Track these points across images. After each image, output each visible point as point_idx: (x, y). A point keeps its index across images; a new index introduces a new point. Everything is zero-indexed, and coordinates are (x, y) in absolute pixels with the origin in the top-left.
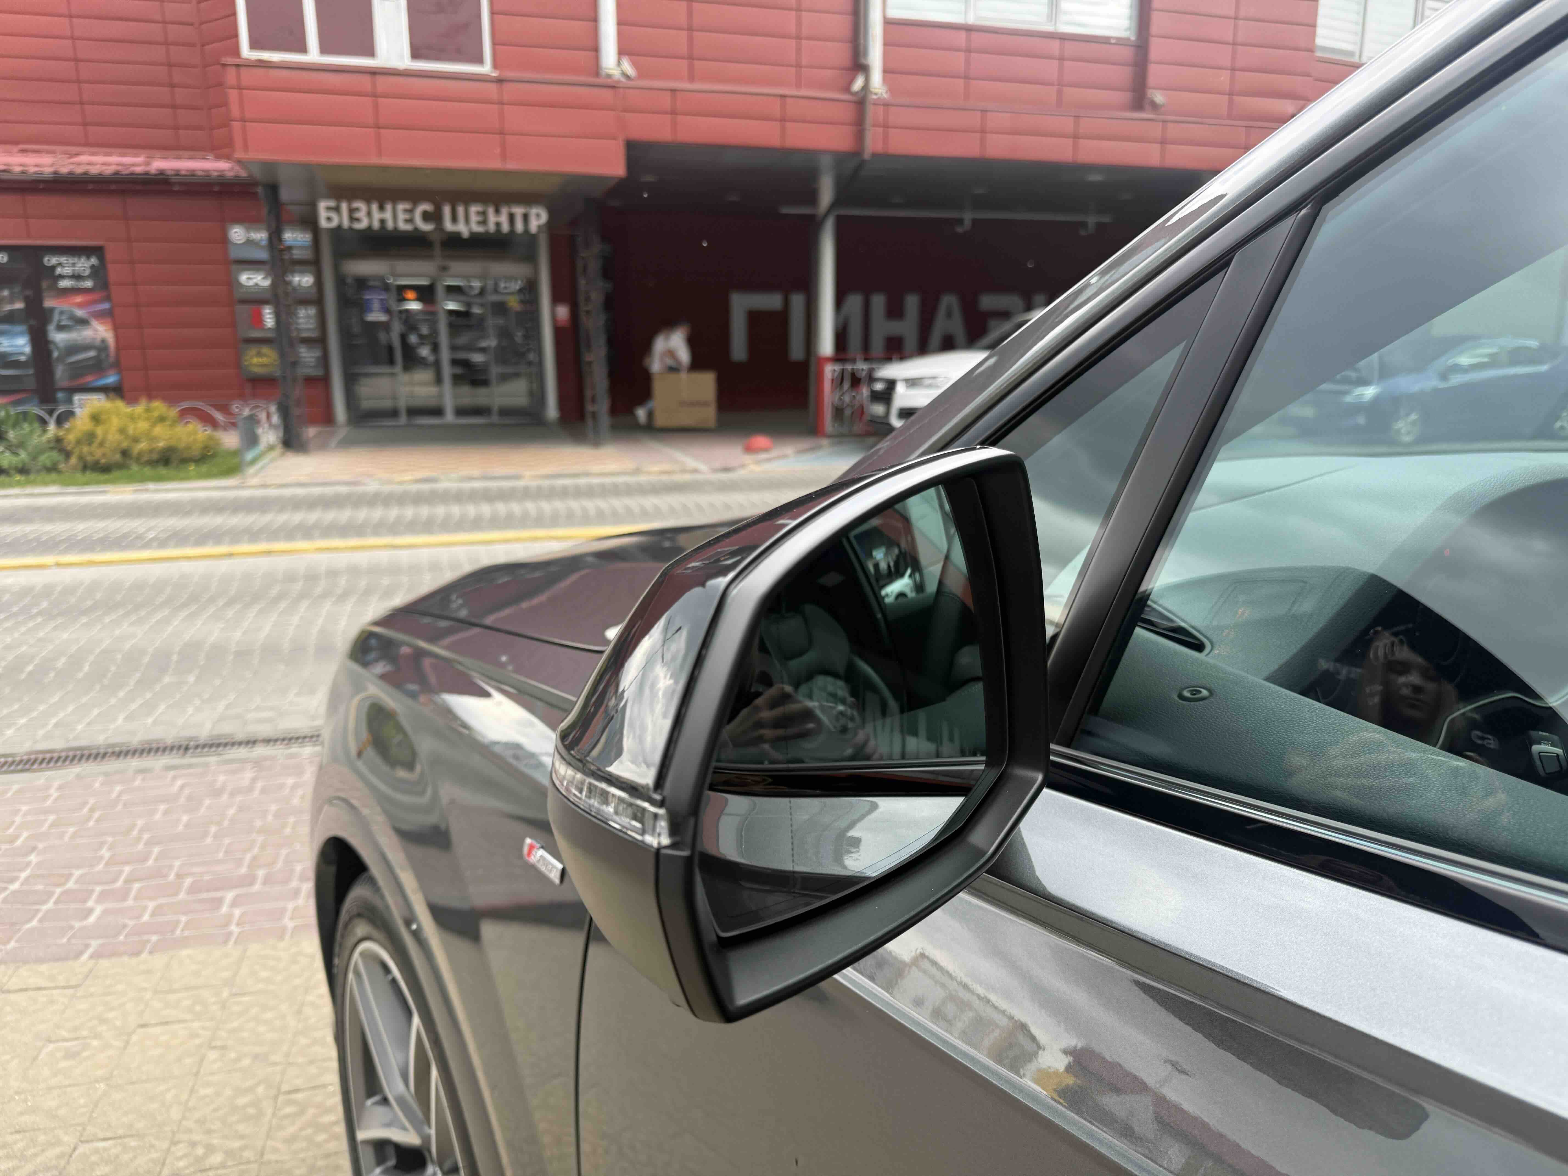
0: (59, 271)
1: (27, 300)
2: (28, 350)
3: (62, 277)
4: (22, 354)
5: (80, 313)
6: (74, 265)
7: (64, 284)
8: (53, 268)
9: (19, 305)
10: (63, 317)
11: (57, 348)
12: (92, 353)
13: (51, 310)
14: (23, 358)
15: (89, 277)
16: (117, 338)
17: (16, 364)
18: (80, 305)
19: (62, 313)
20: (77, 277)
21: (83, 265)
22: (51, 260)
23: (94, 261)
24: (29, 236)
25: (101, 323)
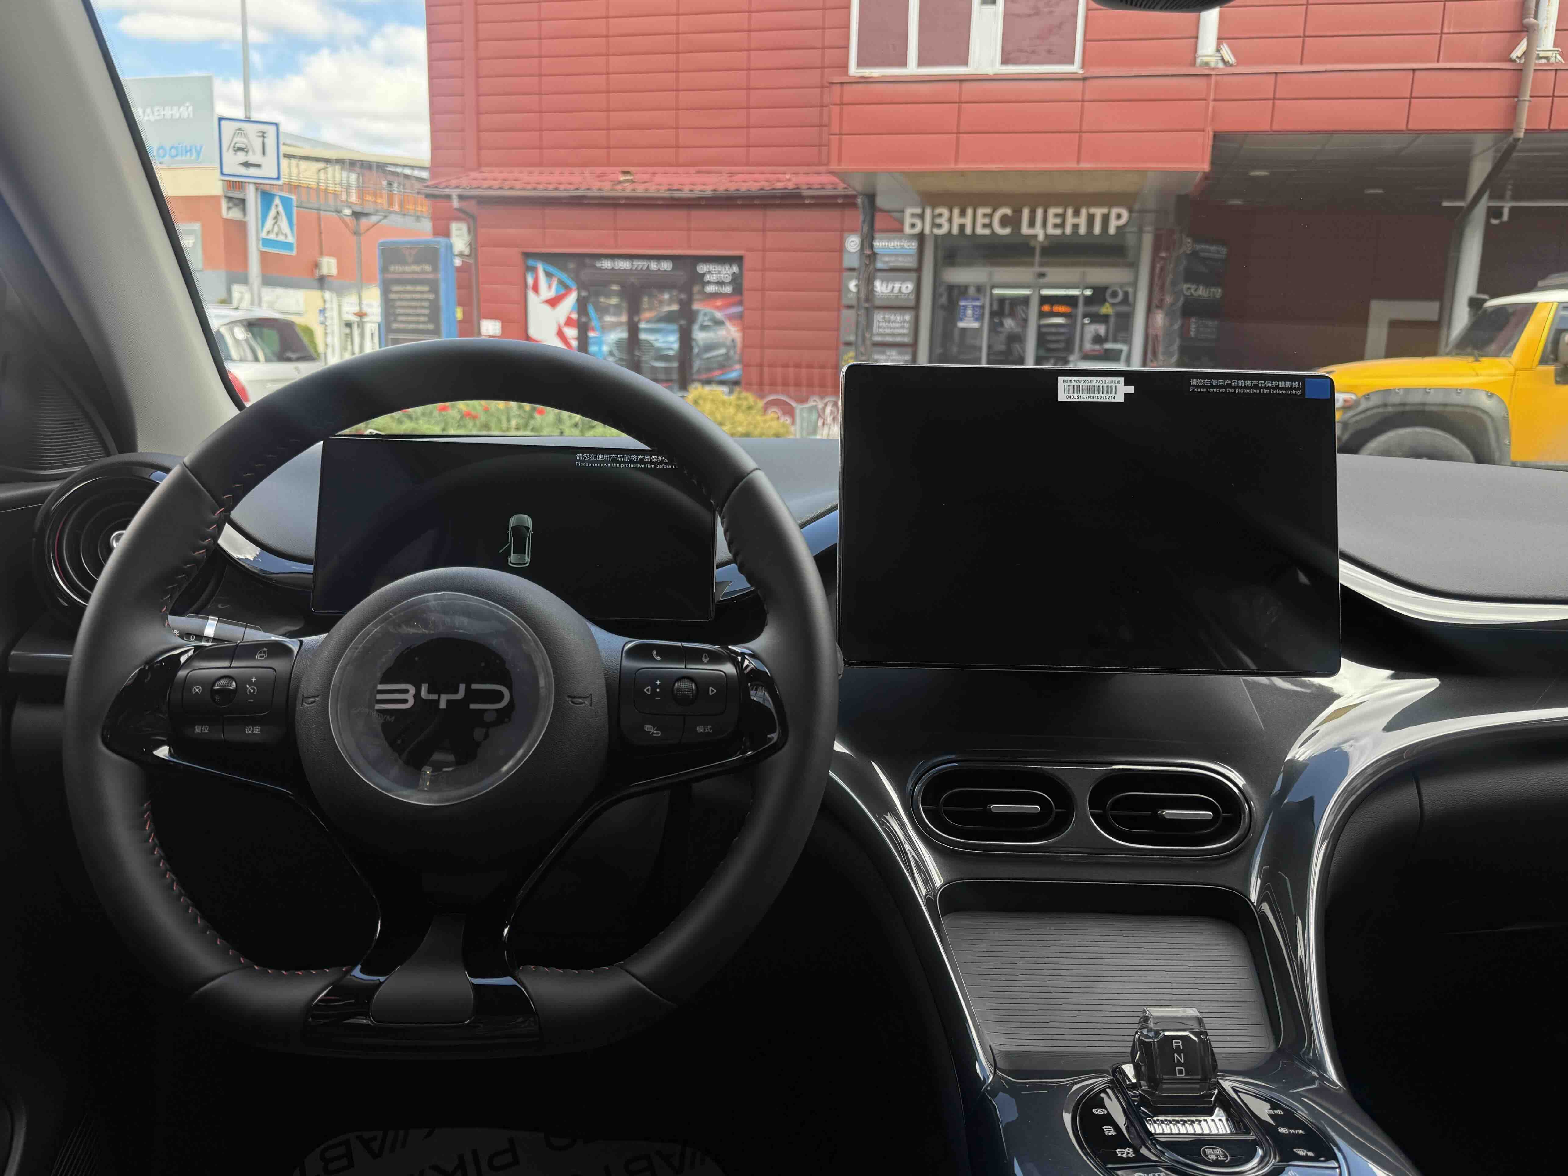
0: (708, 278)
1: (681, 302)
2: (676, 346)
3: (709, 282)
4: (671, 349)
5: (719, 315)
6: (719, 272)
7: (710, 289)
8: (704, 274)
9: (675, 307)
10: (706, 319)
11: (698, 346)
12: (722, 351)
13: (697, 312)
14: (671, 353)
15: (729, 283)
16: (744, 338)
17: (666, 358)
18: (718, 308)
19: (705, 314)
20: (720, 283)
21: (726, 272)
22: (702, 268)
23: (735, 269)
24: (689, 247)
25: (735, 325)
